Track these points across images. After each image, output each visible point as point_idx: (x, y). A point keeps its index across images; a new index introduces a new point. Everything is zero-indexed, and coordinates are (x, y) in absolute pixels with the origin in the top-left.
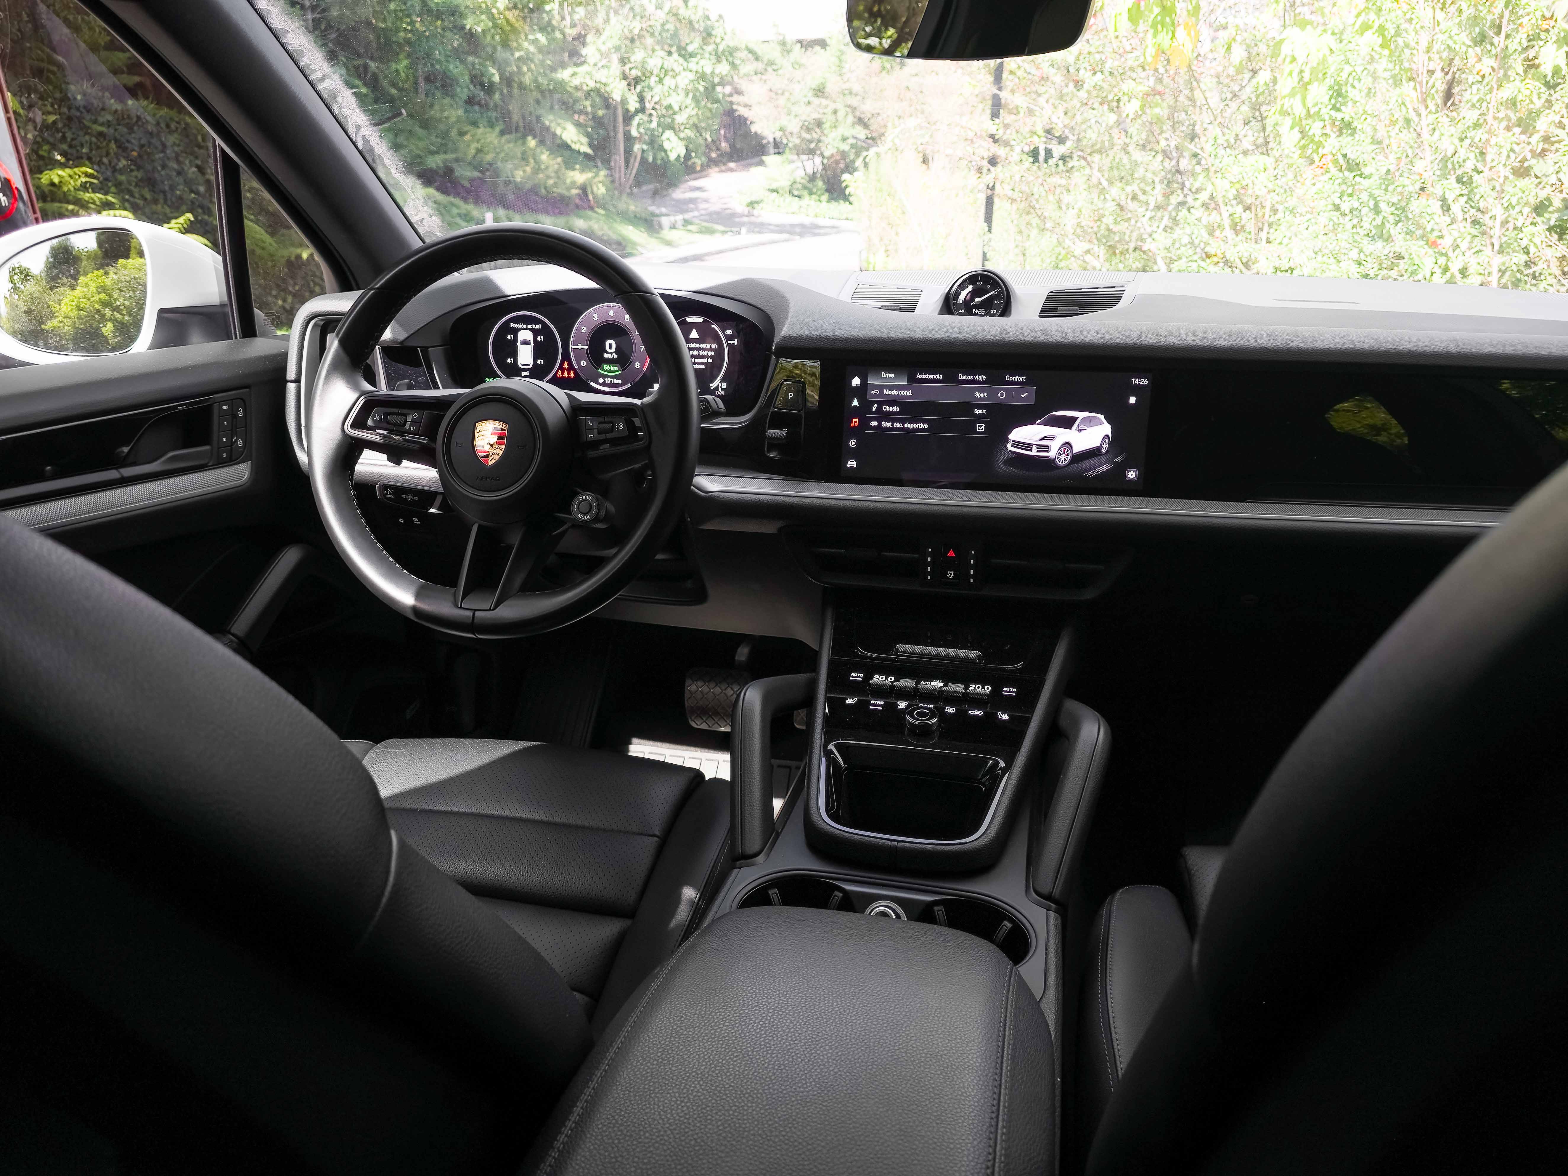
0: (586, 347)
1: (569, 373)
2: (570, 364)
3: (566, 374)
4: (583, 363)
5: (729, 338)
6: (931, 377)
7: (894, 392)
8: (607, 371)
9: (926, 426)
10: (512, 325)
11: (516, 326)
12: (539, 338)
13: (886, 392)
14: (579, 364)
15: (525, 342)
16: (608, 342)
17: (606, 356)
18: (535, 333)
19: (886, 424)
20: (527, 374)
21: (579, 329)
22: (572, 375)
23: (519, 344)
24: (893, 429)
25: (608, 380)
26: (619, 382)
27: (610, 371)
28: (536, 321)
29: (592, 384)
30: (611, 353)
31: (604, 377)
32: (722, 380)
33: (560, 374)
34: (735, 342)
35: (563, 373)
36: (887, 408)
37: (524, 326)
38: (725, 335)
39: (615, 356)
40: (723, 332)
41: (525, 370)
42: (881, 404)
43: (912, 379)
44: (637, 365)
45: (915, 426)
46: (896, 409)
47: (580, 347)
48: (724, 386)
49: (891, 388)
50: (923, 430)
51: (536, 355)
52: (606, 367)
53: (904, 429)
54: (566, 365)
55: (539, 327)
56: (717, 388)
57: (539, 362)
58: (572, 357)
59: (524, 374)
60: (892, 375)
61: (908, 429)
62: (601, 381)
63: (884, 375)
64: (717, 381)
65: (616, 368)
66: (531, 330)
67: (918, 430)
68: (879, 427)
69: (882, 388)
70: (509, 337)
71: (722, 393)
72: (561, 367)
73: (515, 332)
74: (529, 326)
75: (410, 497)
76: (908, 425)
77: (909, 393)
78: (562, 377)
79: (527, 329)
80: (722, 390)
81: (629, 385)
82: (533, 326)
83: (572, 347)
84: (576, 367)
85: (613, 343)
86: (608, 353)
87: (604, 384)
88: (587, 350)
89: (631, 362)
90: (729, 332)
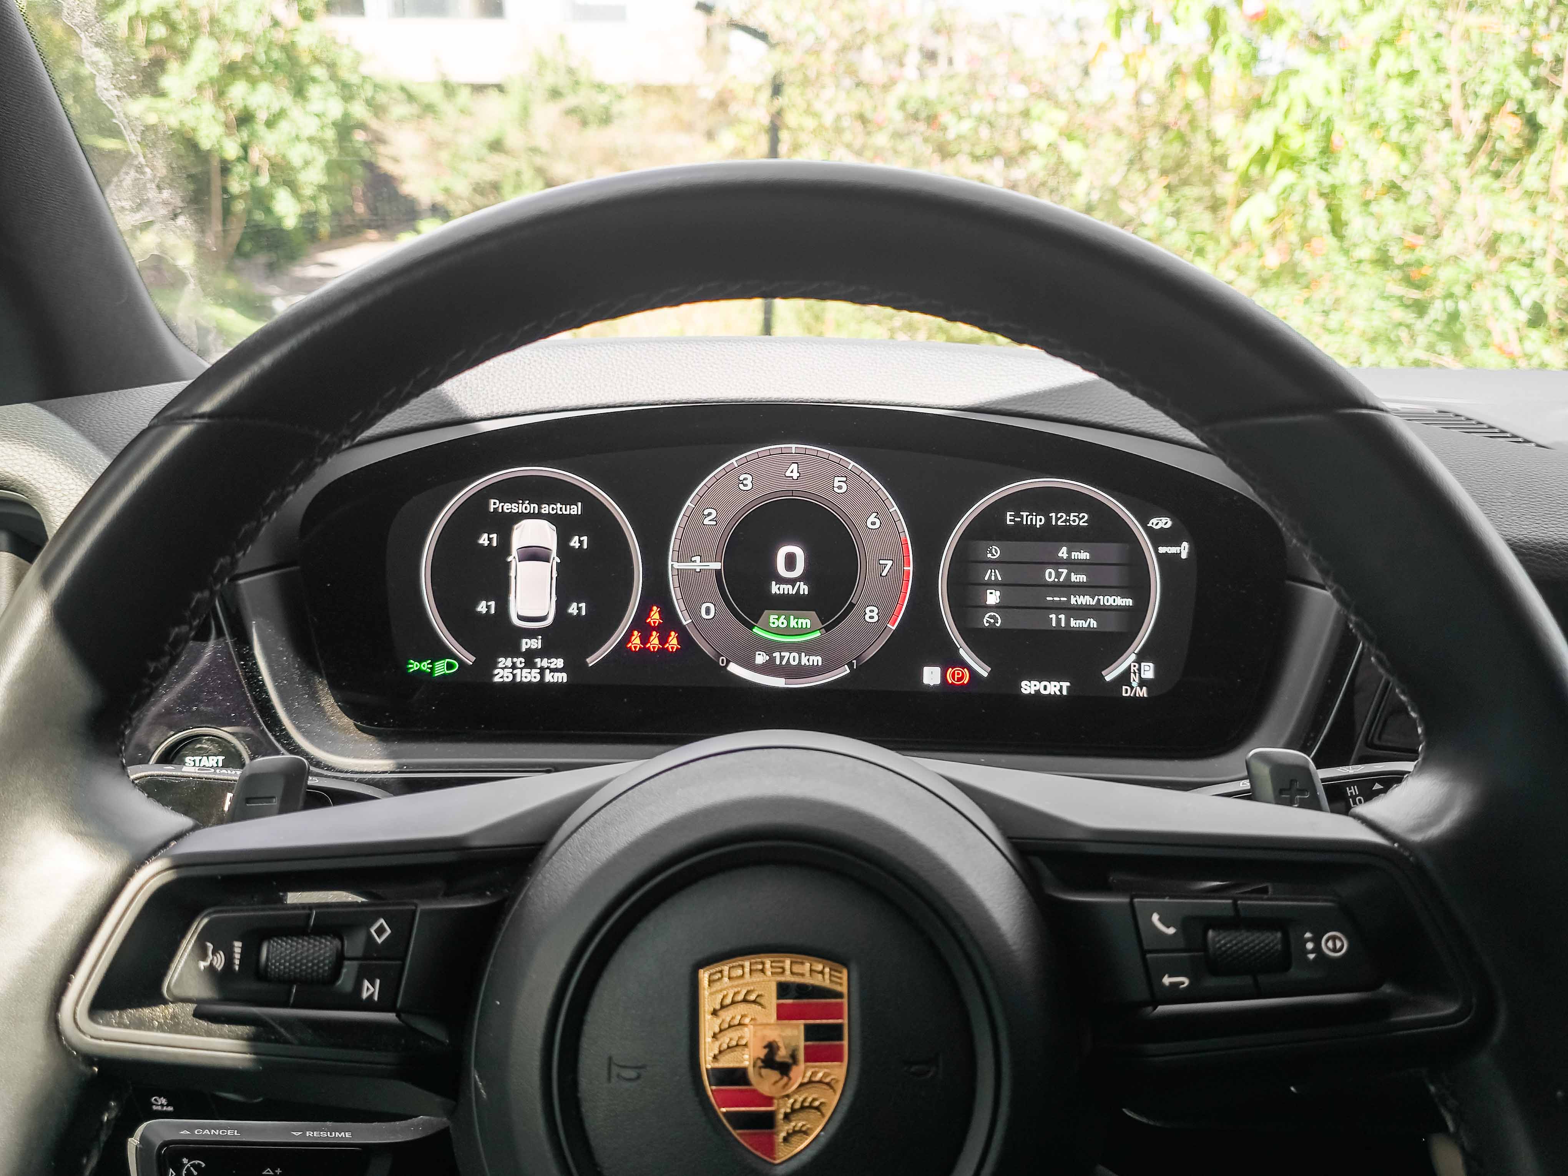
0: (718, 566)
1: (663, 640)
2: (668, 612)
3: (654, 641)
4: (709, 610)
5: (1162, 537)
8: (778, 631)
10: (494, 504)
11: (507, 507)
12: (575, 543)
14: (693, 612)
15: (534, 554)
16: (783, 551)
17: (775, 589)
18: (566, 526)
20: (535, 644)
21: (694, 515)
22: (673, 642)
23: (513, 558)
25: (783, 658)
26: (817, 660)
27: (788, 632)
28: (570, 494)
29: (734, 668)
30: (792, 582)
31: (769, 647)
32: (1142, 657)
33: (636, 641)
34: (1184, 550)
35: (645, 639)
37: (533, 508)
38: (1150, 531)
39: (804, 589)
40: (1144, 523)
41: (531, 634)
44: (872, 614)
47: (697, 564)
48: (1148, 671)
51: (565, 593)
52: (776, 620)
54: (655, 616)
55: (575, 510)
56: (1124, 679)
57: (573, 609)
58: (675, 594)
59: (528, 644)
62: (761, 658)
64: (1128, 660)
65: (805, 623)
66: (549, 518)
70: (484, 540)
71: (1143, 692)
72: (641, 624)
73: (504, 524)
74: (546, 509)
78: (644, 650)
79: (539, 516)
80: (1143, 683)
81: (844, 671)
82: (559, 508)
83: (674, 565)
84: (686, 621)
85: (798, 552)
86: (781, 580)
87: (769, 668)
88: (718, 572)
89: (852, 605)
90: (1162, 523)
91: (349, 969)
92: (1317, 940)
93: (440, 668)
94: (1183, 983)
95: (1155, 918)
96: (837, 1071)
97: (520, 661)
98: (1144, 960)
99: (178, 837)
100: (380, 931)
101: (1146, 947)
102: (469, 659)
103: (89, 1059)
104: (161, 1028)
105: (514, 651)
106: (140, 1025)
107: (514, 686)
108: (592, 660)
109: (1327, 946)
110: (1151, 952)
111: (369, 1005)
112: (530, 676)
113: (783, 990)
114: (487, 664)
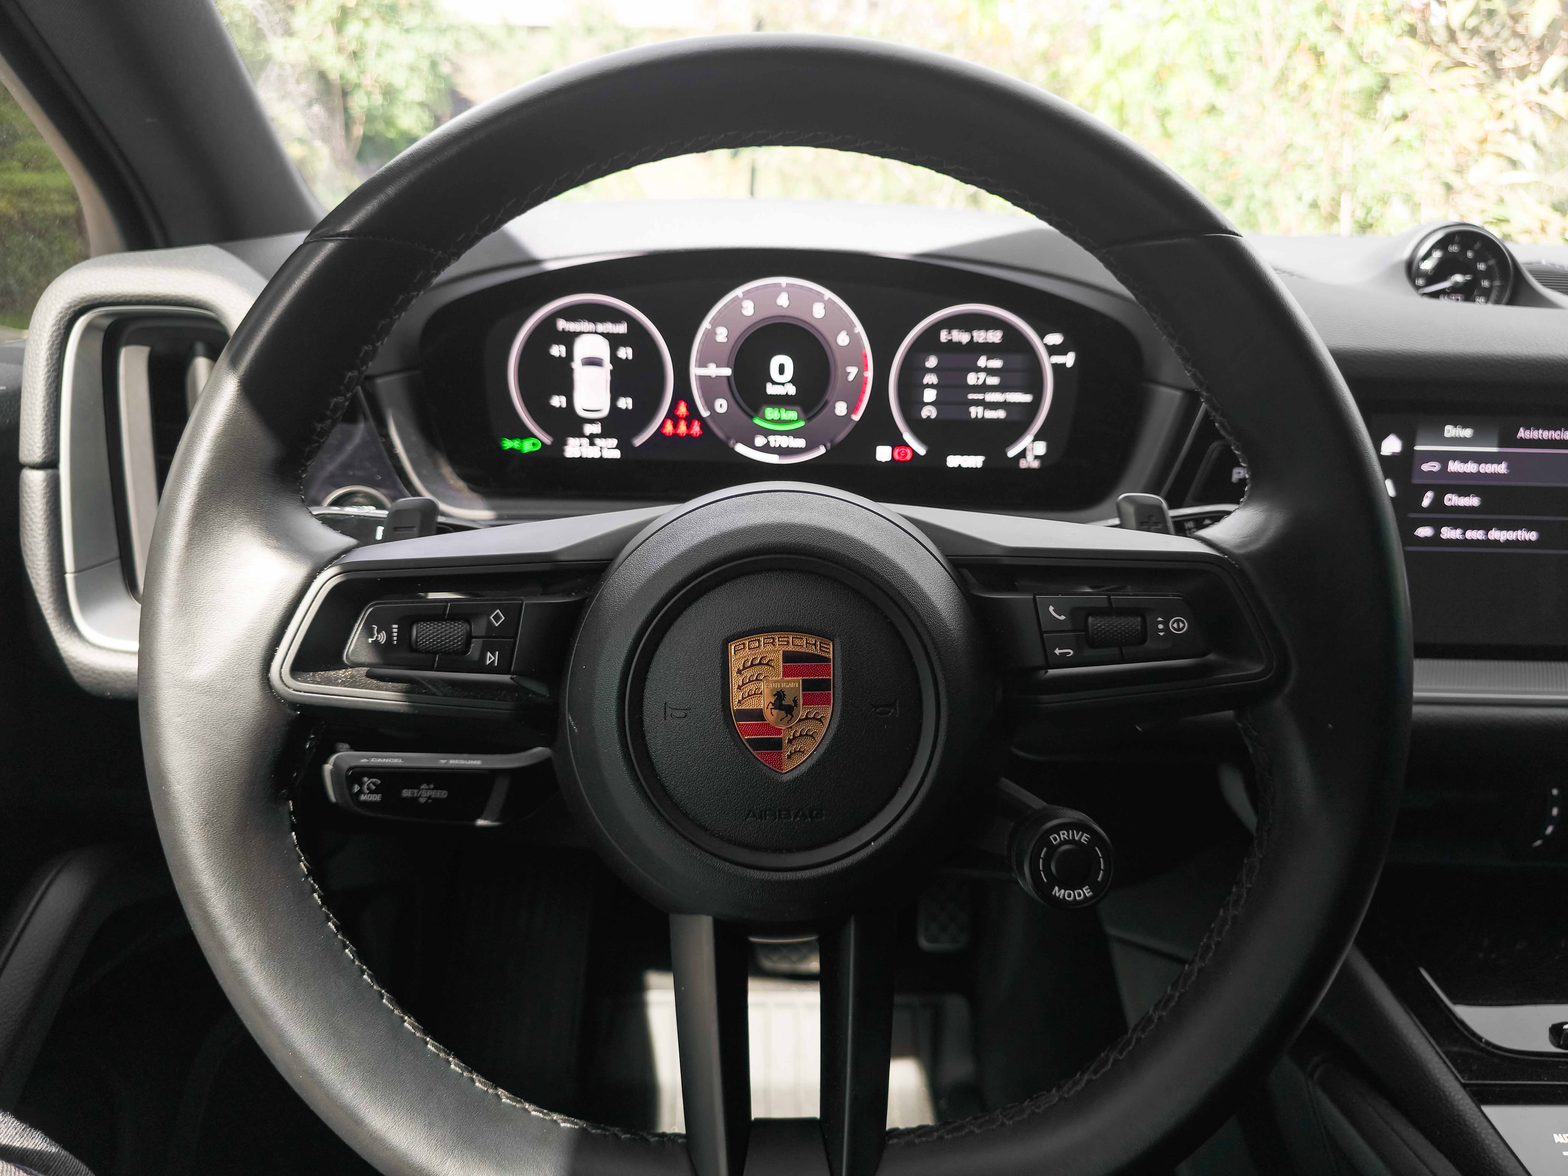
0: (727, 372)
1: (689, 426)
2: (692, 407)
3: (682, 428)
4: (721, 406)
5: (1053, 350)
6: (1546, 435)
7: (1471, 467)
8: (773, 421)
9: (1533, 536)
10: (562, 325)
11: (572, 326)
12: (622, 354)
13: (1455, 467)
14: (710, 406)
15: (592, 362)
16: (776, 361)
17: (771, 389)
18: (615, 341)
19: (1448, 533)
20: (596, 429)
21: (710, 334)
22: (696, 429)
23: (577, 365)
24: (1465, 542)
25: (776, 441)
26: (801, 443)
27: (780, 422)
28: (617, 316)
29: (741, 449)
30: (782, 384)
31: (767, 433)
32: (1037, 438)
33: (669, 428)
34: (1069, 360)
35: (676, 426)
36: (1452, 500)
37: (591, 326)
38: (1046, 346)
39: (792, 390)
40: (1042, 339)
41: (592, 421)
42: (1441, 491)
43: (1508, 439)
44: (841, 409)
45: (1511, 535)
46: (1473, 501)
47: (712, 370)
48: (1040, 448)
49: (1464, 458)
50: (1527, 543)
51: (616, 392)
52: (771, 413)
53: (1487, 543)
54: (682, 410)
55: (621, 328)
56: (1023, 454)
57: (622, 404)
58: (697, 393)
59: (589, 429)
60: (1468, 433)
61: (1496, 542)
62: (760, 441)
63: (1450, 431)
64: (1026, 441)
65: (793, 415)
66: (606, 335)
67: (1516, 543)
68: (1436, 538)
69: (1444, 458)
70: (555, 350)
71: (1035, 464)
72: (672, 415)
73: (569, 339)
74: (603, 327)
75: (425, 793)
76: (1495, 535)
77: (1501, 468)
78: (675, 435)
79: (595, 333)
80: (1036, 457)
81: (822, 450)
82: (611, 327)
83: (695, 371)
84: (705, 413)
85: (787, 362)
86: (774, 383)
87: (766, 448)
88: (728, 377)
89: (826, 403)
90: (1055, 339)
91: (476, 646)
92: (1166, 623)
93: (527, 446)
94: (1070, 653)
95: (1051, 609)
96: (826, 712)
97: (586, 441)
98: (1042, 638)
99: (347, 551)
100: (497, 618)
101: (1044, 629)
102: (548, 440)
103: (294, 705)
104: (343, 684)
105: (580, 434)
106: (329, 682)
107: (582, 461)
108: (638, 441)
109: (1173, 625)
110: (1046, 632)
111: (491, 669)
112: (592, 453)
113: (788, 657)
114: (560, 443)
